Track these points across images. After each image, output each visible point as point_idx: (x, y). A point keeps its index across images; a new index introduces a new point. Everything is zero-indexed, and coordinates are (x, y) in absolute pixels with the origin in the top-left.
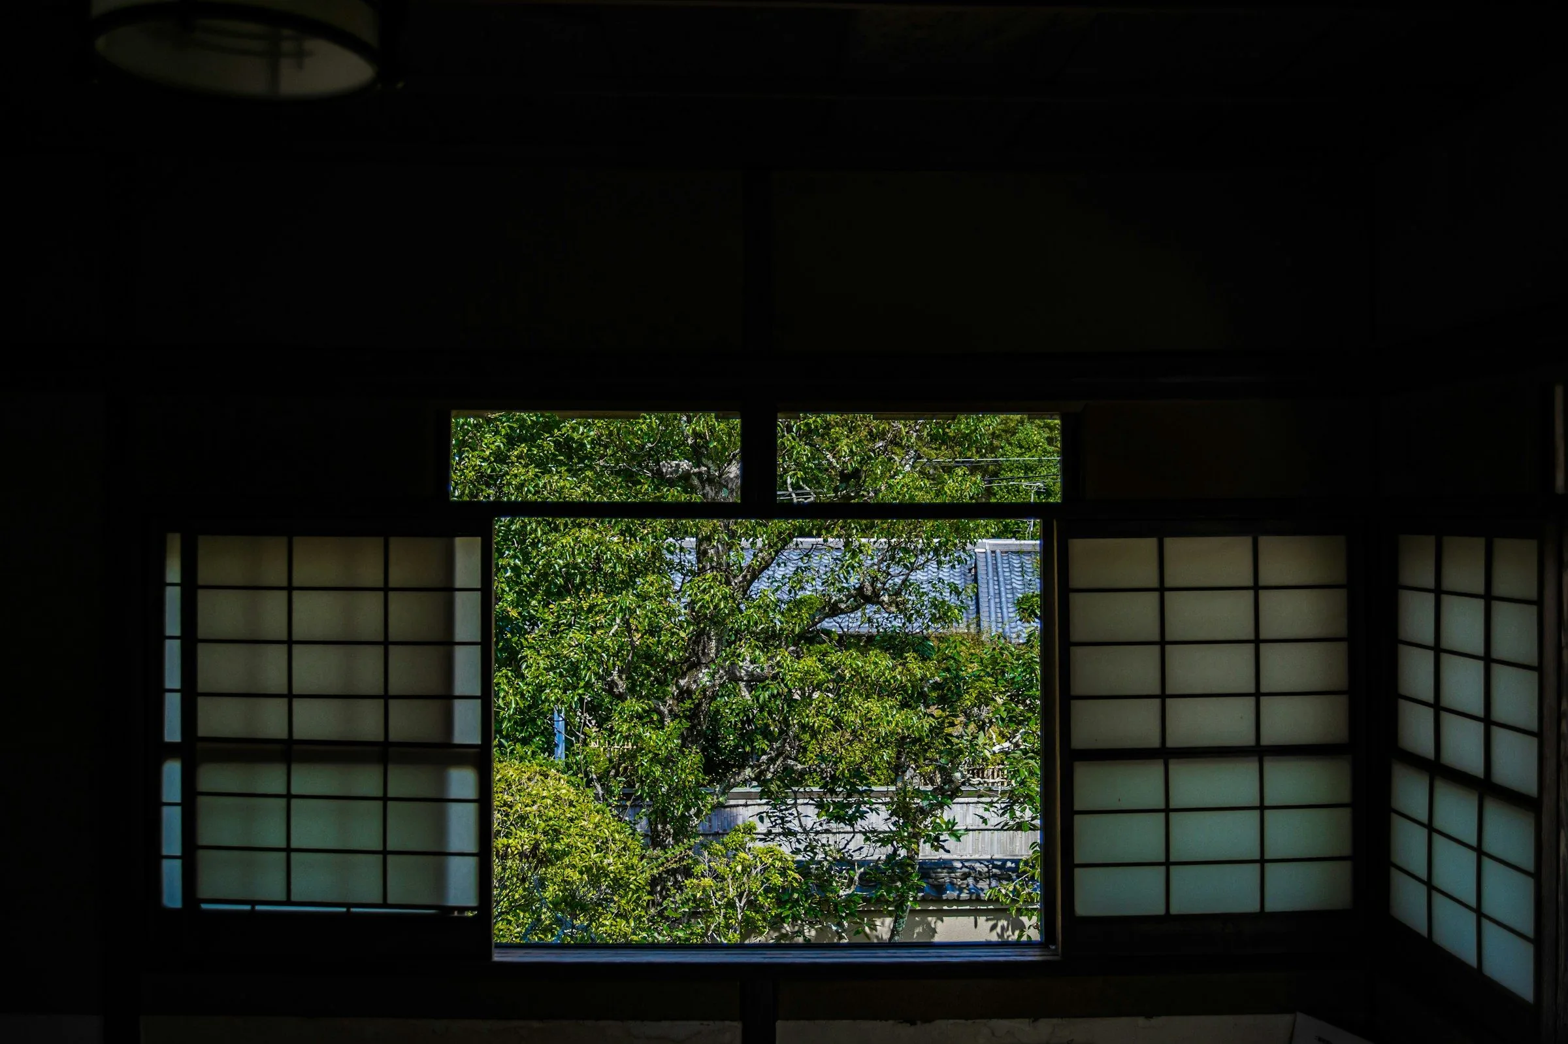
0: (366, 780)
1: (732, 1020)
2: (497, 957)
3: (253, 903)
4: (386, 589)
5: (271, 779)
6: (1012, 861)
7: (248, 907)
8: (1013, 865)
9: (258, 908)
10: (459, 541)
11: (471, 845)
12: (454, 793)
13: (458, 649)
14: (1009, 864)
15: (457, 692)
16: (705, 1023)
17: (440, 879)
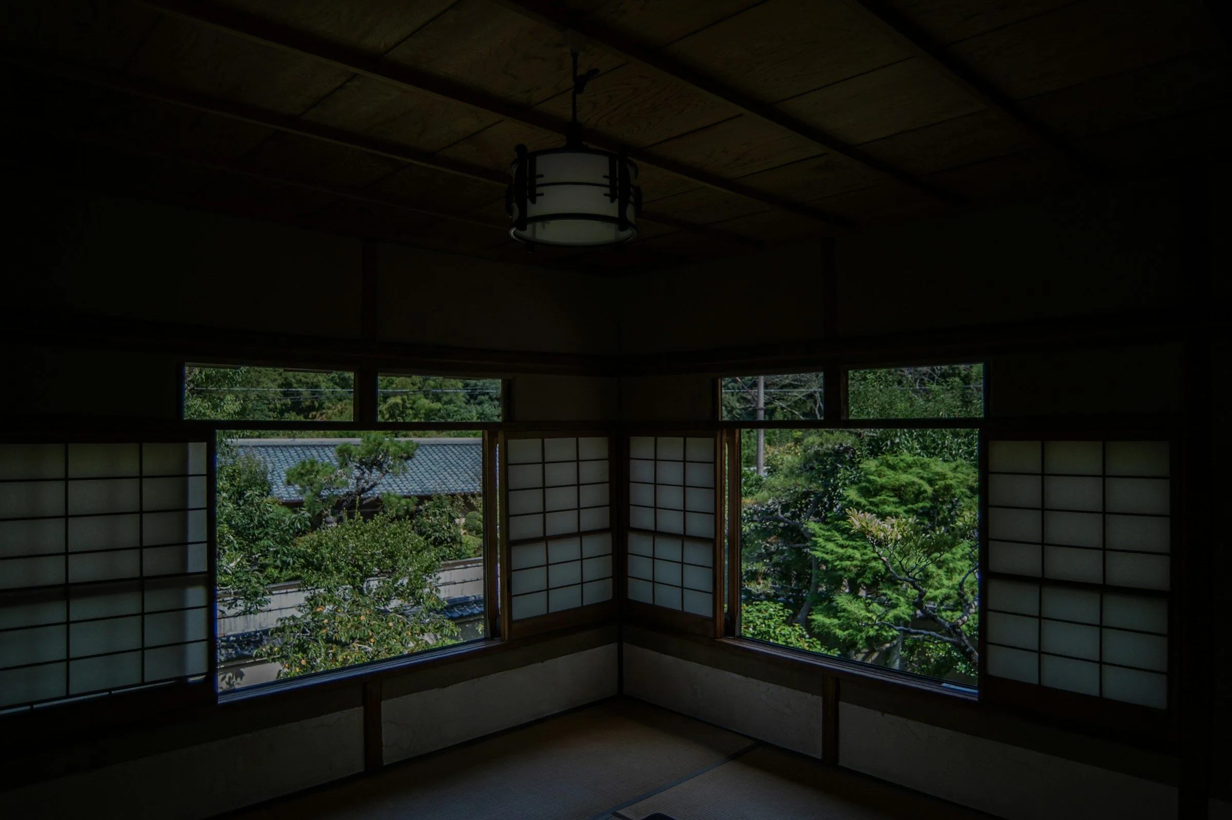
0: (129, 603)
1: (359, 706)
2: (222, 701)
3: (31, 704)
4: (141, 477)
5: (54, 612)
6: (233, 636)
7: (28, 707)
8: (235, 638)
9: (35, 706)
10: (191, 445)
11: (203, 635)
12: (190, 604)
13: (190, 513)
14: (232, 638)
15: (190, 540)
16: (344, 711)
17: (181, 660)
